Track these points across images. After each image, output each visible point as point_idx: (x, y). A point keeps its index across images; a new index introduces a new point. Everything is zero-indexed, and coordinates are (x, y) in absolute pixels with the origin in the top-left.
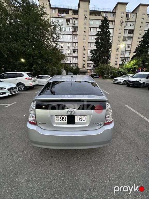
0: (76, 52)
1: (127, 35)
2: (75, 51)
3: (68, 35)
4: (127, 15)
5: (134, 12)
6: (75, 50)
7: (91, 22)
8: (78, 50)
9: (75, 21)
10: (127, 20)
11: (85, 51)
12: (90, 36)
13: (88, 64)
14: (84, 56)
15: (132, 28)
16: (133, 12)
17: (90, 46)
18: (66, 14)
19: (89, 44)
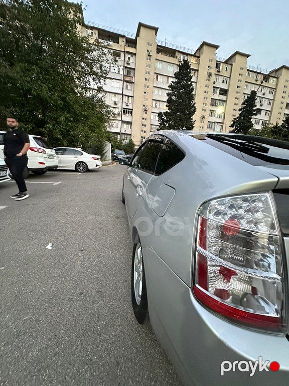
0: (129, 113)
1: (217, 96)
2: (126, 111)
3: (115, 81)
4: (218, 66)
5: (228, 63)
6: (128, 110)
7: (159, 65)
8: (132, 110)
9: (129, 58)
10: (217, 73)
11: (146, 113)
12: (156, 89)
14: (145, 122)
15: (225, 87)
16: (226, 62)
17: (156, 107)
18: (114, 42)
19: (154, 102)
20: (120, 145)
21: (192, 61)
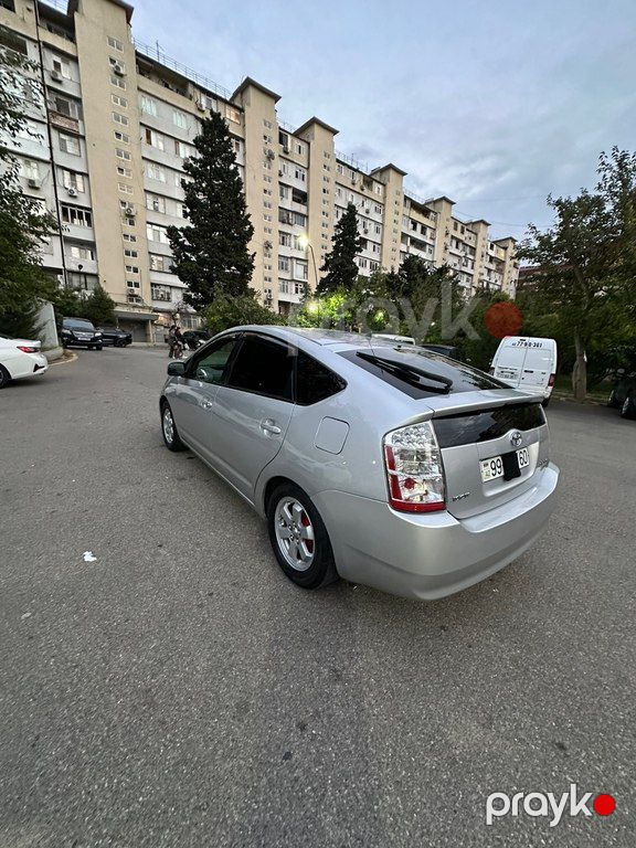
0: (81, 218)
1: (289, 204)
2: (73, 211)
4: (282, 138)
5: (302, 137)
6: (76, 209)
7: (149, 107)
8: (90, 209)
9: (57, 65)
10: (283, 155)
11: (132, 223)
12: (151, 165)
14: (132, 246)
15: (302, 187)
16: (297, 135)
17: (156, 209)
19: (150, 199)
20: (68, 304)
21: (229, 115)
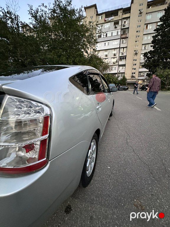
0: (123, 59)
2: (122, 58)
3: (115, 40)
7: (149, 17)
8: (126, 56)
9: (125, 22)
11: (137, 56)
13: (139, 72)
14: (135, 62)
17: (145, 49)
18: (115, 16)
